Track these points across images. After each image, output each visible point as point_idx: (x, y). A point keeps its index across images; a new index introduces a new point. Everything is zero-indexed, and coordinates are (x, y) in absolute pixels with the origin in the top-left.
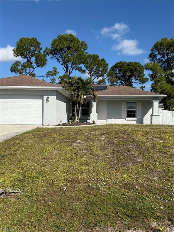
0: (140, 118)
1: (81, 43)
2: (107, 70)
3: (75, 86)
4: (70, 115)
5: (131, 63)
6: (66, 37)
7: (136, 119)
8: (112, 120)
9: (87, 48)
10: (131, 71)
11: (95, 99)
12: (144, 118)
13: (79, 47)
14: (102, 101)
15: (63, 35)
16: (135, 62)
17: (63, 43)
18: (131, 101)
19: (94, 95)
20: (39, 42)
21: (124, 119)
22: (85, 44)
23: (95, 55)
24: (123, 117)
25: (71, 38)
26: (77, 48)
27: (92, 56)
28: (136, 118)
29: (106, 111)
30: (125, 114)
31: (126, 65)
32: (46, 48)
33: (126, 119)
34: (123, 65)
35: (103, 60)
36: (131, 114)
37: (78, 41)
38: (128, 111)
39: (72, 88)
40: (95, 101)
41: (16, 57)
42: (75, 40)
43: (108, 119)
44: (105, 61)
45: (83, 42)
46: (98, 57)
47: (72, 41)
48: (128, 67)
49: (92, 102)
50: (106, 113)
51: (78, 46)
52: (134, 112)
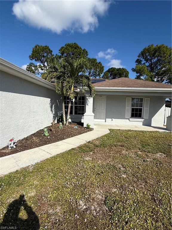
0: (148, 118)
1: (83, 50)
2: (103, 71)
3: (61, 72)
4: (60, 112)
5: (120, 68)
6: (71, 45)
7: (142, 120)
8: (112, 120)
9: (88, 54)
10: (119, 74)
11: (91, 92)
12: (152, 119)
13: (81, 53)
14: (101, 96)
15: (69, 43)
16: (123, 68)
17: (68, 49)
18: (137, 96)
19: (89, 86)
20: (51, 49)
21: (127, 119)
22: (86, 52)
23: (93, 59)
24: (126, 117)
25: (75, 46)
26: (80, 53)
27: (91, 59)
28: (142, 118)
29: (105, 109)
30: (129, 113)
31: (116, 70)
32: (57, 55)
33: (130, 119)
34: (114, 70)
35: (100, 63)
36: (136, 114)
37: (81, 48)
38: (133, 110)
39: (55, 74)
40: (91, 95)
41: (32, 60)
42: (78, 48)
43: (107, 119)
44: (101, 64)
45: (84, 49)
46: (96, 60)
47: (76, 48)
48: (117, 71)
49: (87, 98)
50: (104, 111)
51: (80, 51)
52: (141, 110)
